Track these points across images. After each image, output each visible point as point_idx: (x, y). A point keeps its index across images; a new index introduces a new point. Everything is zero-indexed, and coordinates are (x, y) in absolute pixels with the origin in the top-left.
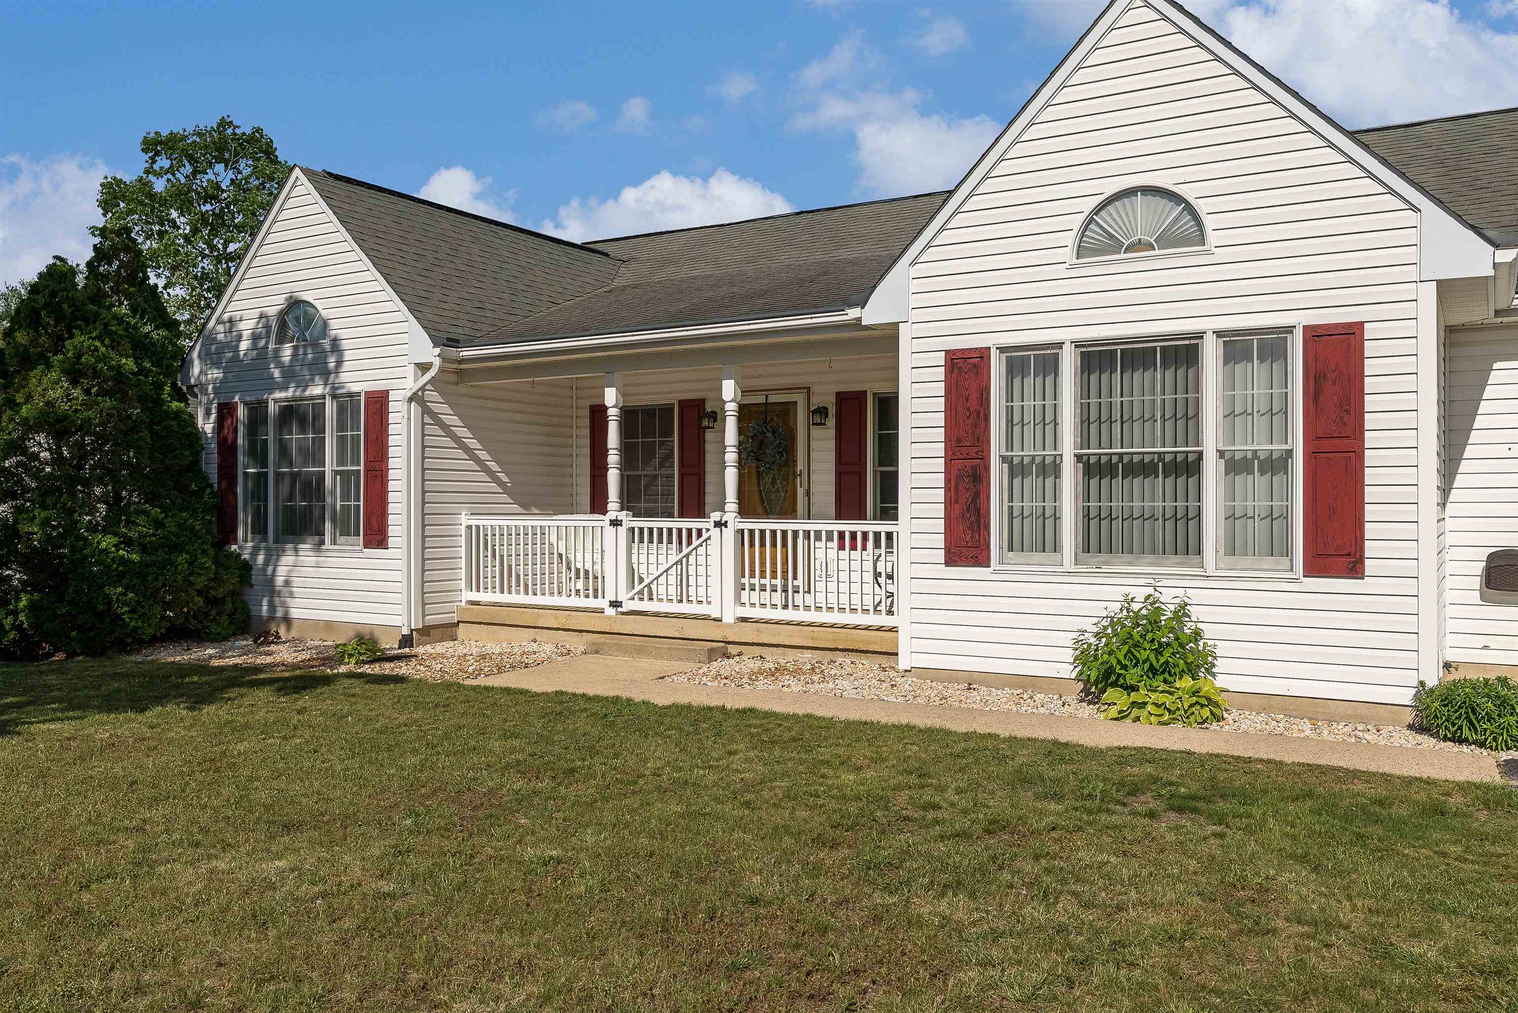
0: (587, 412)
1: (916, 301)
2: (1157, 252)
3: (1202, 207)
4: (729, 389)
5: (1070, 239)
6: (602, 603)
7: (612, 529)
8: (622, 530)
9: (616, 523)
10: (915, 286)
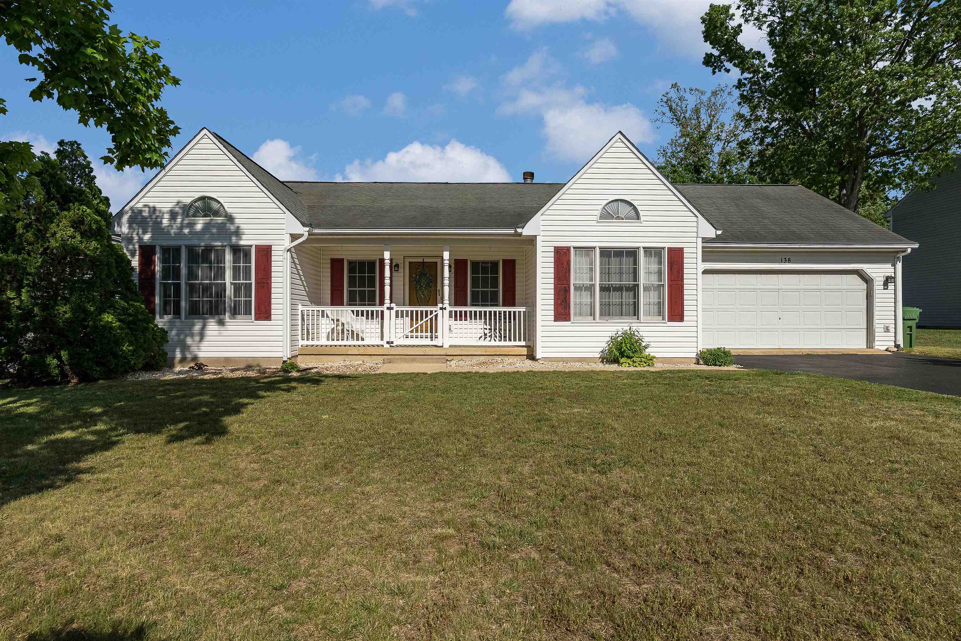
0: (329, 261)
1: (542, 228)
2: (624, 221)
3: (639, 208)
4: (446, 255)
5: (598, 213)
6: (384, 343)
7: (388, 311)
8: (393, 312)
9: (390, 309)
10: (542, 223)
